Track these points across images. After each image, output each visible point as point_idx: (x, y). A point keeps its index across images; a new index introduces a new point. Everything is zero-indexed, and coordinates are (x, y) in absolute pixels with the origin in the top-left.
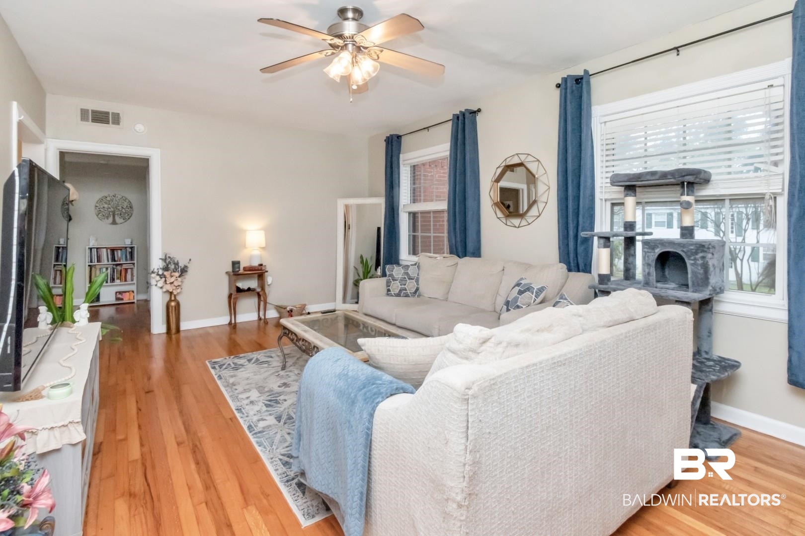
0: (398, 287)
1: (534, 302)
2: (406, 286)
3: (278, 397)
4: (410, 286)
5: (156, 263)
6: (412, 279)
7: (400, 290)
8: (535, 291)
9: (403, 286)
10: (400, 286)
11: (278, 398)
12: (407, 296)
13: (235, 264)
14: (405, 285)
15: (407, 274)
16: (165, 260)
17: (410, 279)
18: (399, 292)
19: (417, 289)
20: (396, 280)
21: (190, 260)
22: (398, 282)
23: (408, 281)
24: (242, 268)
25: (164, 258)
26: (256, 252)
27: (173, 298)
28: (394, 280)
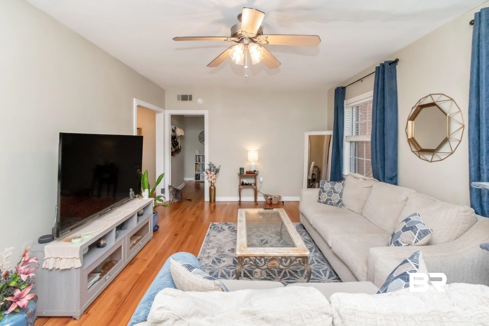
0: (326, 197)
1: (415, 242)
2: (331, 198)
3: (222, 257)
4: (335, 198)
5: (207, 167)
6: (336, 193)
7: (327, 200)
8: (418, 232)
9: (329, 197)
10: (327, 197)
11: (222, 259)
12: (332, 204)
13: (242, 169)
14: (331, 196)
15: (333, 189)
16: (210, 165)
17: (335, 192)
18: (326, 201)
19: (340, 201)
20: (325, 192)
21: (220, 166)
22: (326, 193)
23: (333, 194)
24: (245, 172)
25: (209, 164)
26: (253, 164)
27: (212, 185)
28: (324, 192)
